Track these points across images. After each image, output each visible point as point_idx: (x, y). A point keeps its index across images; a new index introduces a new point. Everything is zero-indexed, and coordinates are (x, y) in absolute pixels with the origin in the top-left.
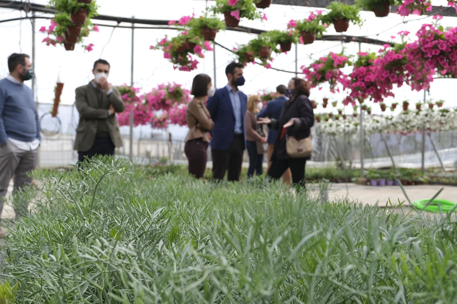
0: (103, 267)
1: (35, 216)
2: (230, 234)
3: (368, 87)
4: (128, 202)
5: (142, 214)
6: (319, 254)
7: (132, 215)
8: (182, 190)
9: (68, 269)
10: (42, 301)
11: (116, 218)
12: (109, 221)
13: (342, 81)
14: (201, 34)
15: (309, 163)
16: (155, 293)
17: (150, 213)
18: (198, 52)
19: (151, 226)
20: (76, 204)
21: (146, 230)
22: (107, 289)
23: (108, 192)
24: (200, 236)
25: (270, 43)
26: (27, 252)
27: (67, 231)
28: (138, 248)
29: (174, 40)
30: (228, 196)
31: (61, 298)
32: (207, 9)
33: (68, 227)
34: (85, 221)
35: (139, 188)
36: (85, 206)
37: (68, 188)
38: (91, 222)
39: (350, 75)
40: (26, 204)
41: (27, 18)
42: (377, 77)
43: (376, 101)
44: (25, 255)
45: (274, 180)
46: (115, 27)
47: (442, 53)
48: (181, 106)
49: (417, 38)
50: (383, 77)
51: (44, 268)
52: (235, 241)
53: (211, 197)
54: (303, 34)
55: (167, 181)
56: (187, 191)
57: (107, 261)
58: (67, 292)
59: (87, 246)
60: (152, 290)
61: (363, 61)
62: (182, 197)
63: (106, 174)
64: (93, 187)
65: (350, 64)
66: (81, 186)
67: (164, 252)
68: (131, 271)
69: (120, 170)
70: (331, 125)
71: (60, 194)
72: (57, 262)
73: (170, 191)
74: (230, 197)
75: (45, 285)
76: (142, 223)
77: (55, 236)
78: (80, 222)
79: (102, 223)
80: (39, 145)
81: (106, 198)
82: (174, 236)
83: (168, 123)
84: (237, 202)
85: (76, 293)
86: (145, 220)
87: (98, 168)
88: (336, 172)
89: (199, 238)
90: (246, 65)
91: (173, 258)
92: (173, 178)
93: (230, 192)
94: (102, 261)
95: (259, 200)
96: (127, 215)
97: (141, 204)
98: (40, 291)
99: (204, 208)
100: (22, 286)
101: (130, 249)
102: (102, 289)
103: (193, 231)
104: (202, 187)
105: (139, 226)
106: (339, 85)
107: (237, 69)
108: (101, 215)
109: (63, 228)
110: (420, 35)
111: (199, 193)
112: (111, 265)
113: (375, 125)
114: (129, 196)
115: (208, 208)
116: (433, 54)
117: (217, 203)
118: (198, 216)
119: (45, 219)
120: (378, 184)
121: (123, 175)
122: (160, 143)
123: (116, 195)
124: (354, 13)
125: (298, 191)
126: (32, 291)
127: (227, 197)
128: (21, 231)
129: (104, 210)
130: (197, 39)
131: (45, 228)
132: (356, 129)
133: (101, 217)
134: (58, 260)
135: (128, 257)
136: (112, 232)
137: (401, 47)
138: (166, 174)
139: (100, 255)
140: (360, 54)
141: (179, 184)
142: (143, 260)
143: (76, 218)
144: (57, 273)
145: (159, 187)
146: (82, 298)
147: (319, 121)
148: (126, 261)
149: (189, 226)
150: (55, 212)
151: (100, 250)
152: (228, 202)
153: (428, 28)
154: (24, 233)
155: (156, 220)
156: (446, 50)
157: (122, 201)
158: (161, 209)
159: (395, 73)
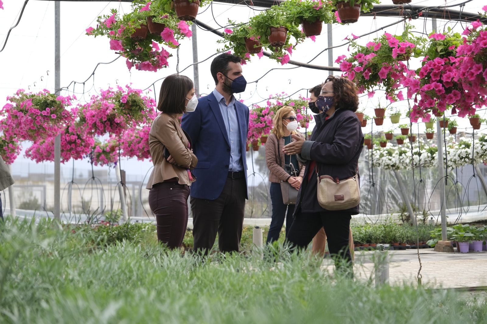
3: (448, 90)
8: (147, 269)
13: (407, 83)
14: (173, 9)
15: (357, 219)
18: (169, 38)
25: (285, 22)
29: (127, 18)
30: (223, 278)
35: (75, 268)
39: (417, 72)
42: (464, 74)
43: (462, 115)
45: (298, 248)
48: (141, 126)
50: (472, 74)
53: (195, 280)
54: (339, 7)
55: (121, 256)
56: (155, 272)
61: (439, 49)
62: (147, 280)
65: (418, 55)
70: (390, 154)
73: (127, 271)
74: (226, 279)
83: (119, 155)
84: (238, 288)
88: (401, 231)
90: (248, 59)
92: (130, 249)
93: (226, 271)
95: (274, 284)
104: (179, 263)
106: (402, 89)
107: (231, 64)
111: (175, 273)
113: (463, 151)
117: (205, 291)
120: (472, 250)
122: (106, 187)
127: (221, 280)
130: (166, 17)
132: (433, 158)
138: (118, 242)
140: (435, 37)
141: (141, 259)
145: (108, 265)
147: (370, 147)
152: (223, 287)
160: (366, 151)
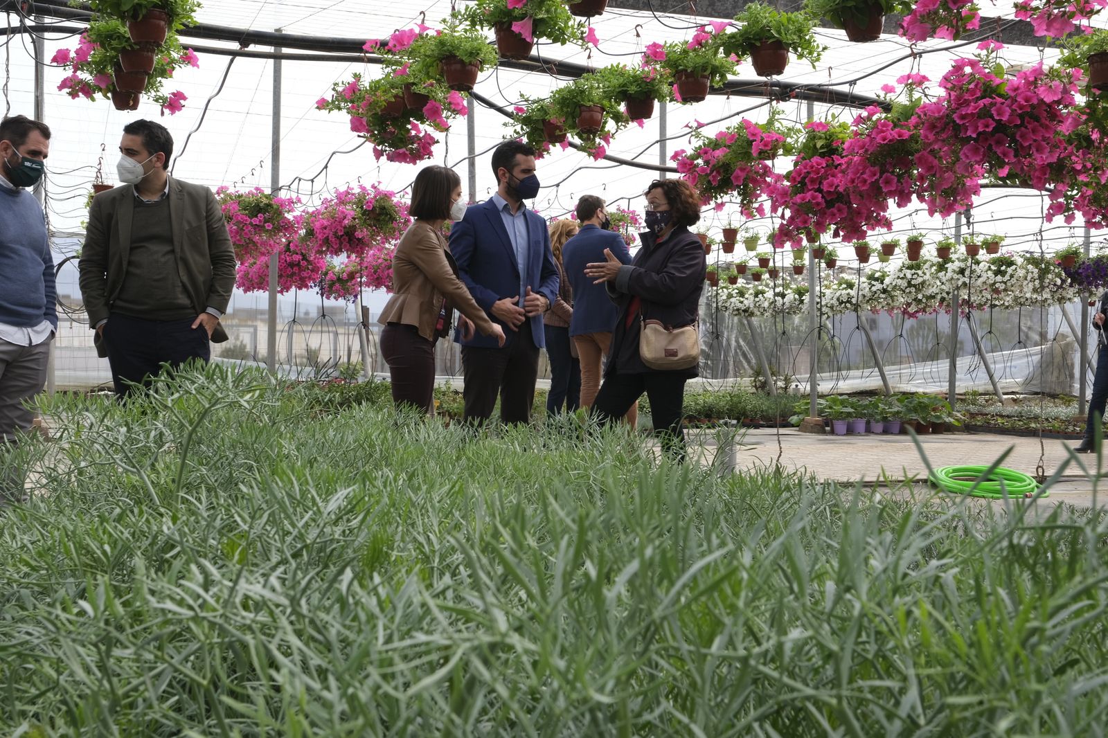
0: (206, 630)
1: (42, 505)
2: (514, 553)
3: (829, 204)
4: (267, 470)
5: (301, 502)
6: (723, 602)
7: (277, 506)
8: (395, 444)
9: (122, 637)
10: (60, 710)
11: (237, 512)
12: (222, 519)
13: (771, 191)
14: (441, 74)
15: (693, 385)
16: (332, 696)
17: (317, 498)
18: (435, 117)
19: (322, 531)
20: (142, 478)
21: (308, 541)
22: (215, 683)
23: (218, 448)
24: (437, 554)
25: (601, 99)
26: (23, 591)
27: (120, 544)
28: (293, 587)
29: (375, 86)
30: (504, 459)
31: (105, 703)
32: (454, 15)
33: (122, 533)
34: (164, 520)
35: (292, 438)
36: (162, 482)
37: (121, 438)
38: (178, 522)
39: (788, 176)
40: (19, 476)
41: (23, 29)
42: (853, 181)
43: (847, 239)
44: (18, 600)
45: (611, 420)
46: (234, 54)
47: (1001, 127)
49: (942, 92)
50: (865, 181)
51: (63, 633)
52: (525, 571)
53: (464, 461)
54: (680, 78)
55: (358, 423)
56: (406, 447)
57: (215, 617)
58: (120, 692)
59: (169, 582)
60: (328, 688)
61: (819, 144)
62: (395, 460)
63: (213, 406)
64: (182, 436)
65: (788, 152)
66: (153, 434)
67: (354, 598)
68: (276, 641)
69: (248, 397)
70: (741, 293)
71: (103, 453)
72: (95, 617)
73: (366, 446)
74: (508, 460)
75: (67, 672)
76: (300, 524)
77: (89, 552)
78: (152, 520)
79: (204, 523)
80: (53, 334)
81: (212, 462)
82: (376, 555)
83: (361, 284)
84: (524, 473)
85: (143, 692)
86: (307, 517)
87: (194, 392)
88: (754, 402)
89: (437, 560)
90: (547, 150)
91: (377, 611)
92: (372, 414)
93: (508, 449)
94: (204, 618)
95: (576, 469)
96: (264, 506)
97: (298, 479)
98: (54, 686)
99: (447, 488)
100: (11, 674)
101: (274, 590)
102: (205, 682)
103: (420, 544)
104: (441, 436)
105: (291, 529)
106: (764, 200)
107: (520, 157)
108: (201, 503)
109: (110, 535)
110: (949, 86)
111: (435, 451)
112: (226, 626)
113: (844, 293)
114: (268, 457)
115: (457, 488)
116: (981, 130)
117: (477, 476)
118: (433, 506)
119: (67, 511)
120: (850, 431)
121: (253, 408)
122: (341, 330)
123: (236, 455)
124: (800, 31)
125: (666, 448)
126: (34, 685)
127: (500, 461)
128: (9, 540)
129: (208, 490)
130: (432, 85)
131: (67, 536)
132: (802, 302)
133: (202, 508)
134: (99, 615)
135: (268, 607)
136: (227, 544)
137: (907, 112)
138: (355, 405)
139: (200, 601)
140: (812, 127)
141: (388, 429)
142: (304, 617)
143: (141, 512)
144: (96, 645)
145: (339, 436)
146: (155, 703)
147: (715, 283)
148: (263, 617)
149: (411, 530)
150: (90, 495)
151: (201, 591)
152: (504, 472)
153: (968, 70)
154: (14, 545)
155: (333, 517)
156: (1009, 121)
157: (250, 468)
158: (345, 492)
159: (893, 172)
160: (708, 290)
